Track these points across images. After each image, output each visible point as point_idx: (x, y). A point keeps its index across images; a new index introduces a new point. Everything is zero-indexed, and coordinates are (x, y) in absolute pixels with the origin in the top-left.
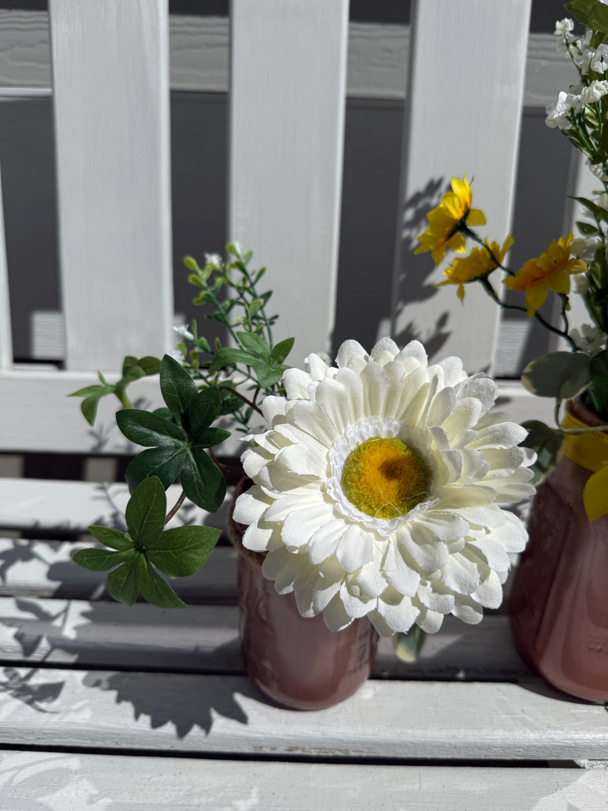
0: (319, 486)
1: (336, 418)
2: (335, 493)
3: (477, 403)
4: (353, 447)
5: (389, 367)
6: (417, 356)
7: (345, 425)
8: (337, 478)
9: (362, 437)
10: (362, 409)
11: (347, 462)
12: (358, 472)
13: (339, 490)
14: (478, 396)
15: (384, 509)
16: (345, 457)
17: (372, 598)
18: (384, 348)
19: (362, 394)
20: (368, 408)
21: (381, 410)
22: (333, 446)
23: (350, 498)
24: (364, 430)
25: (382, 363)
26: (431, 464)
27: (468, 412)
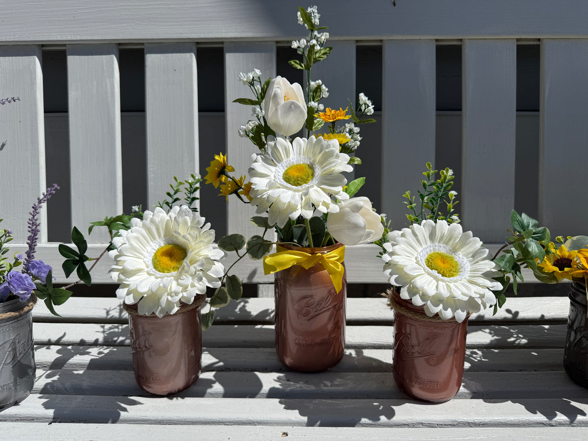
0: (146, 273)
1: (140, 246)
2: (153, 272)
3: (187, 218)
4: (153, 255)
5: (152, 221)
6: (161, 212)
7: (145, 248)
8: (151, 267)
9: (155, 250)
10: (149, 240)
11: (153, 260)
12: (158, 261)
13: (154, 270)
14: (186, 215)
15: (174, 268)
16: (151, 259)
17: (179, 293)
18: (147, 215)
19: (146, 234)
20: (152, 238)
21: (157, 236)
22: (144, 257)
23: (159, 271)
24: (155, 247)
25: (149, 220)
26: (184, 246)
27: (185, 222)
